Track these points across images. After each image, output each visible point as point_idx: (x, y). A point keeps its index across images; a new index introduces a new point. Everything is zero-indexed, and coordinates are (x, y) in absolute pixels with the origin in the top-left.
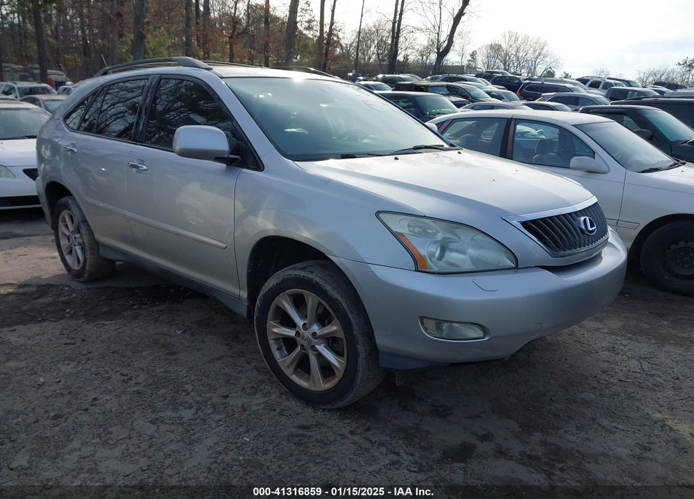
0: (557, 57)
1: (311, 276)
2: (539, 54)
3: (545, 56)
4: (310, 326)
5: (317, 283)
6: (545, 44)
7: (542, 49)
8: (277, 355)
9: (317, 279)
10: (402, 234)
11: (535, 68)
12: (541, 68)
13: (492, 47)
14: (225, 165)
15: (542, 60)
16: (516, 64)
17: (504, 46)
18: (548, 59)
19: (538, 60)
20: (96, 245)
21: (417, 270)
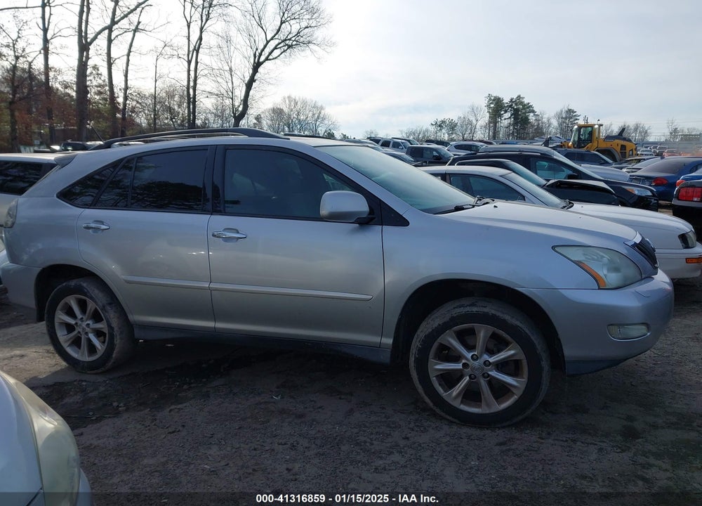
0: (334, 120)
1: (486, 310)
2: (318, 118)
3: (324, 119)
4: (481, 356)
5: (493, 315)
6: (322, 108)
7: (320, 113)
8: (440, 390)
9: (493, 312)
10: (580, 262)
11: (316, 130)
12: (321, 130)
13: (274, 110)
14: (358, 225)
15: (321, 123)
16: (299, 127)
17: (286, 110)
18: (326, 122)
19: (318, 123)
20: (129, 326)
21: (599, 289)
